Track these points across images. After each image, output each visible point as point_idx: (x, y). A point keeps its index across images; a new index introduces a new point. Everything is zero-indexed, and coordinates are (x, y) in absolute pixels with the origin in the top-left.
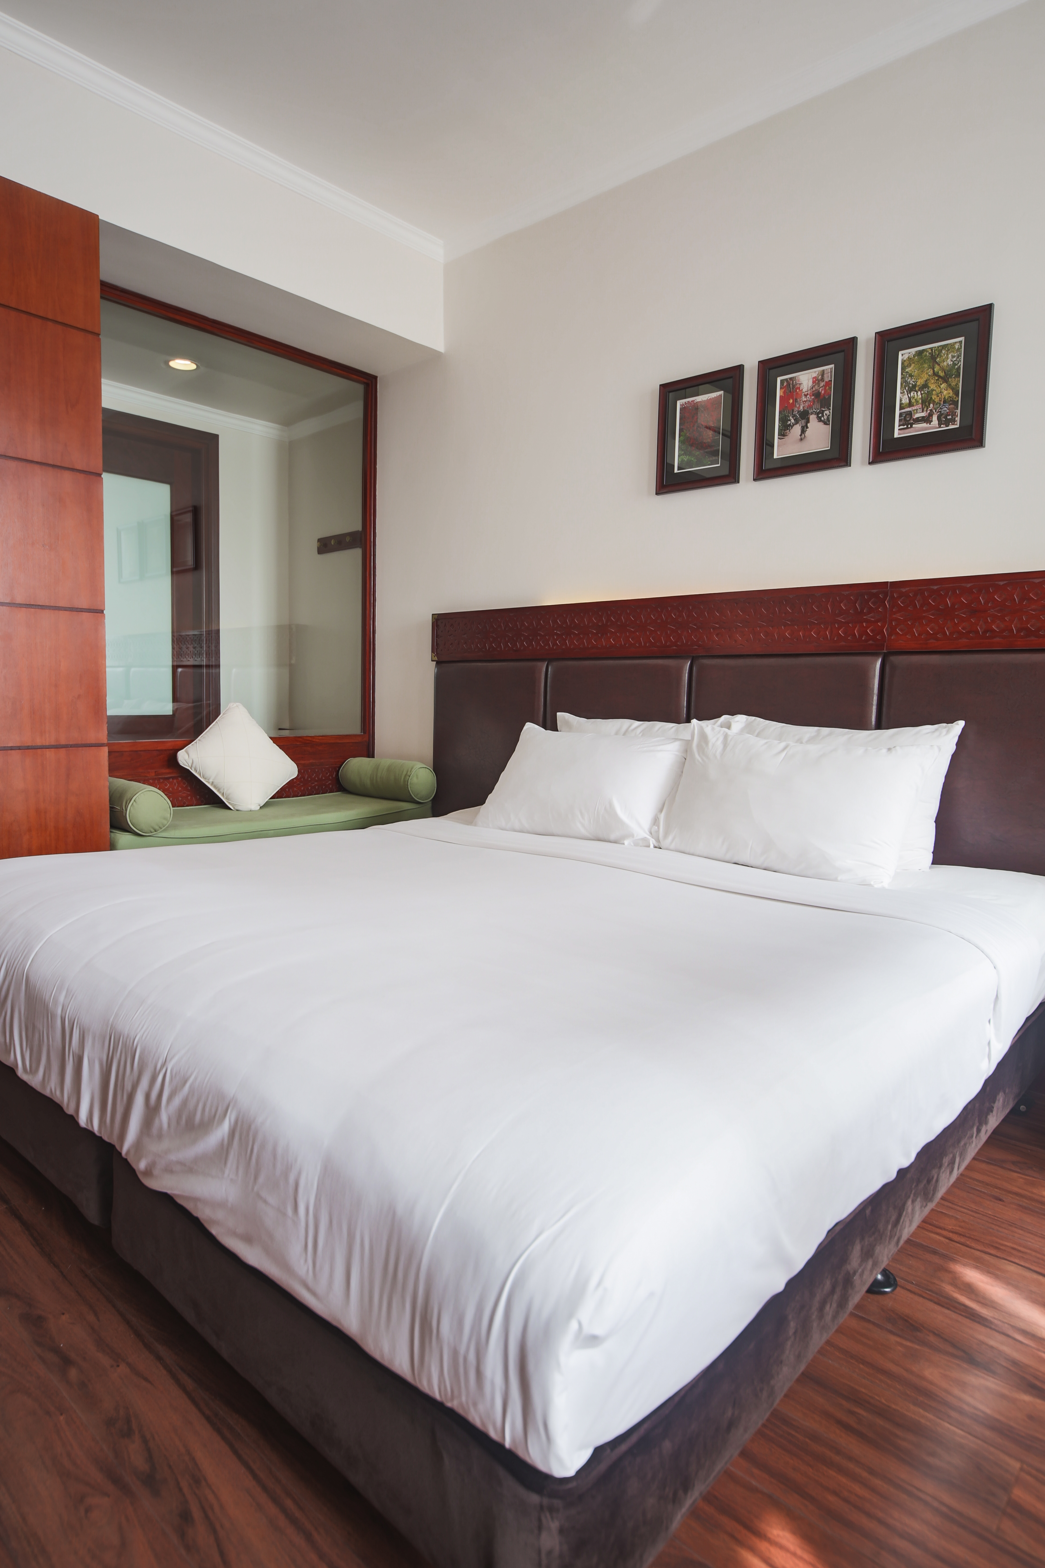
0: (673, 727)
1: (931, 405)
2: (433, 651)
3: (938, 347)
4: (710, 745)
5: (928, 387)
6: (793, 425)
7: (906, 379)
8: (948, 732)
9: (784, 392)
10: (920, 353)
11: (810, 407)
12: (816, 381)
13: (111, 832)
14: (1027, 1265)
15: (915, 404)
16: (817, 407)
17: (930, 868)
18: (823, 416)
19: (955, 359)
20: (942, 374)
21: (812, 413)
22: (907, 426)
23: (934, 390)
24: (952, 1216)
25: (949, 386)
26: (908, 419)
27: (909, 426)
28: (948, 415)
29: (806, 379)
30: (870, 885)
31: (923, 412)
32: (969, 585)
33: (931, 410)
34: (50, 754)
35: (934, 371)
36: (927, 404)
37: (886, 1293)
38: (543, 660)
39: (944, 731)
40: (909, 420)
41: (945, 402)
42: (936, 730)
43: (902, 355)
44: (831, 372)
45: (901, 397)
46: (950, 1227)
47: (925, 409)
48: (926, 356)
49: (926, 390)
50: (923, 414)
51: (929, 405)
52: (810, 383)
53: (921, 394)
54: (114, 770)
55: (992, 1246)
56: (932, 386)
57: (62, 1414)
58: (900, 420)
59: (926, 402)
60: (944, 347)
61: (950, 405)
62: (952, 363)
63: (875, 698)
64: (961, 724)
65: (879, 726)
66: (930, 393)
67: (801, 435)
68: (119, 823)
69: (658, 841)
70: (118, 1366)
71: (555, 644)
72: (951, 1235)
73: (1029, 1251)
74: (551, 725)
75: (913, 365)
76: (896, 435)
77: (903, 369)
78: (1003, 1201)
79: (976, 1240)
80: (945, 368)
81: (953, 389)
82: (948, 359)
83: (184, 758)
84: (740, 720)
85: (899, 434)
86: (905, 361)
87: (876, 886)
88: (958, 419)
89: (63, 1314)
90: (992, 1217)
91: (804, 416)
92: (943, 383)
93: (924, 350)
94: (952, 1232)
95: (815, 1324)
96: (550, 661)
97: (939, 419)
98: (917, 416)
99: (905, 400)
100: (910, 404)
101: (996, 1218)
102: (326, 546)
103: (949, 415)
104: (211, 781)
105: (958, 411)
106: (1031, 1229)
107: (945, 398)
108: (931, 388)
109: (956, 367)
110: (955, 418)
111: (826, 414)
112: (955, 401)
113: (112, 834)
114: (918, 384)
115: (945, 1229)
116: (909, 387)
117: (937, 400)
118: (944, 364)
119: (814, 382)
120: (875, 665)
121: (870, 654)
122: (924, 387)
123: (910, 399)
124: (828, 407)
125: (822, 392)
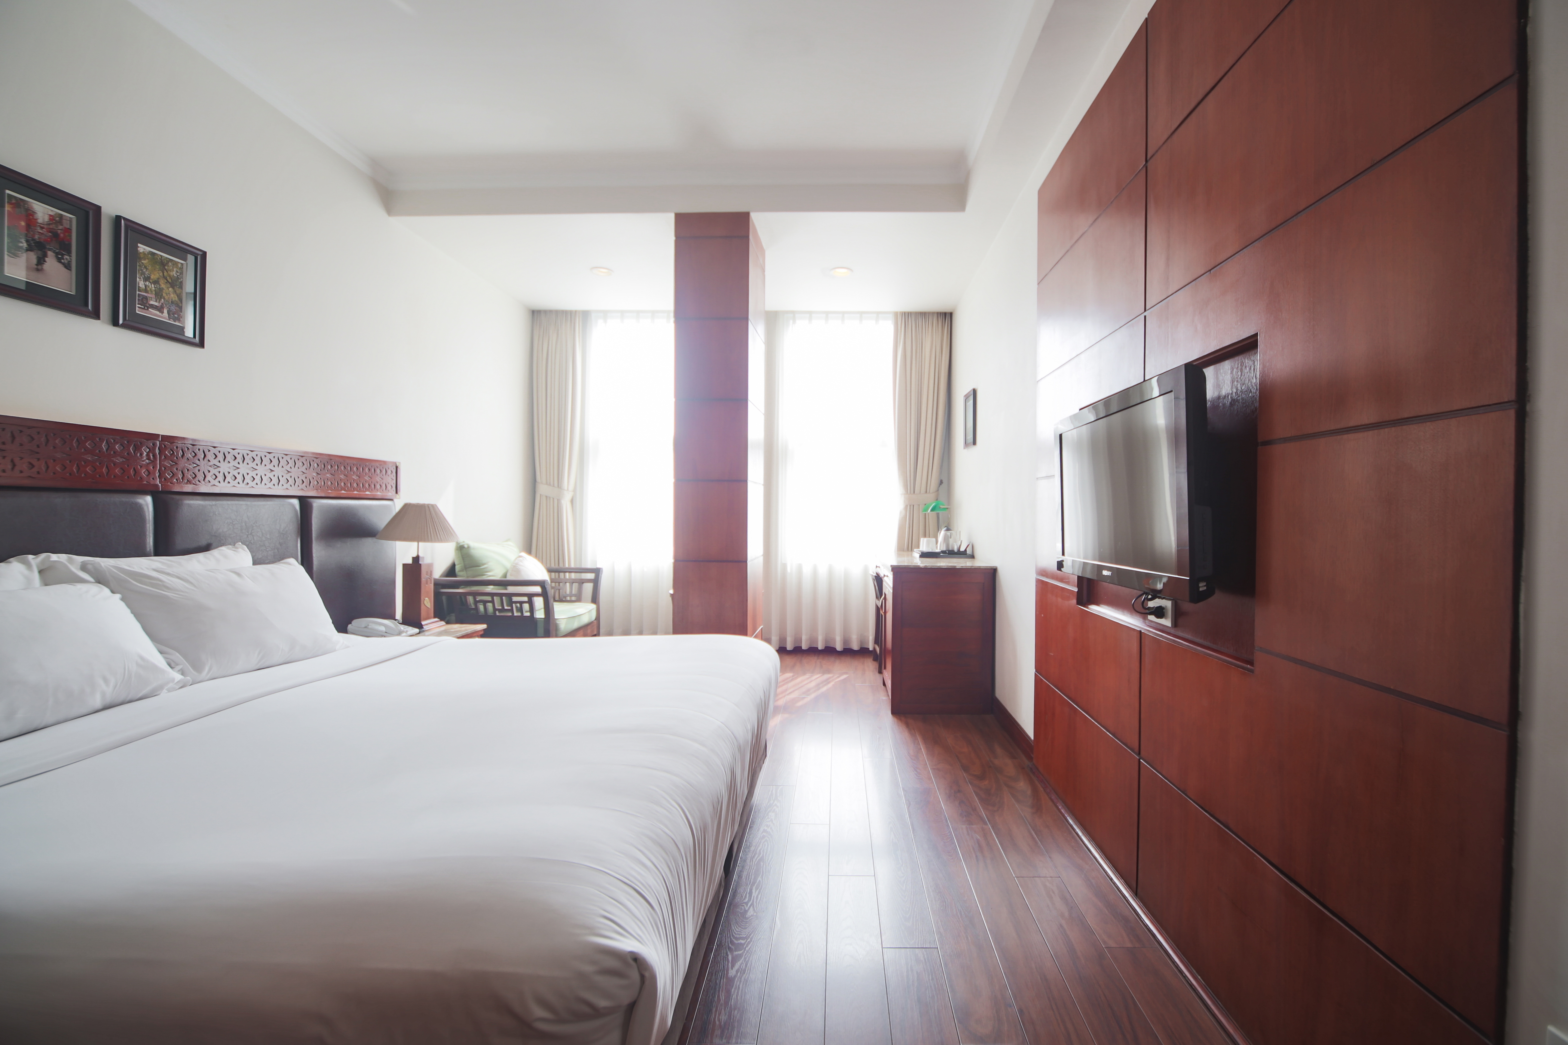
1: (163, 300)
3: (166, 257)
5: (159, 285)
7: (142, 268)
10: (152, 254)
11: (47, 241)
12: (53, 220)
15: (150, 292)
19: (178, 274)
20: (169, 280)
21: (50, 250)
22: (145, 308)
23: (164, 289)
26: (145, 303)
28: (176, 313)
31: (156, 301)
33: (162, 303)
35: (163, 274)
41: (172, 303)
43: (139, 247)
45: (139, 281)
48: (157, 258)
50: (156, 304)
51: (161, 298)
53: (155, 287)
56: (162, 285)
59: (158, 295)
60: (169, 259)
61: (176, 307)
62: (176, 276)
66: (161, 290)
67: (37, 265)
75: (147, 260)
80: (172, 277)
81: (178, 296)
82: (174, 271)
85: (139, 311)
91: (43, 250)
92: (170, 287)
93: (157, 254)
97: (168, 313)
98: (152, 303)
99: (142, 285)
107: (172, 299)
109: (180, 280)
110: (181, 319)
112: (179, 305)
114: (151, 277)
117: (166, 298)
118: (171, 274)
119: (50, 220)
120: (147, 502)
121: (144, 492)
122: (156, 282)
123: (146, 286)
124: (69, 253)
125: (62, 235)
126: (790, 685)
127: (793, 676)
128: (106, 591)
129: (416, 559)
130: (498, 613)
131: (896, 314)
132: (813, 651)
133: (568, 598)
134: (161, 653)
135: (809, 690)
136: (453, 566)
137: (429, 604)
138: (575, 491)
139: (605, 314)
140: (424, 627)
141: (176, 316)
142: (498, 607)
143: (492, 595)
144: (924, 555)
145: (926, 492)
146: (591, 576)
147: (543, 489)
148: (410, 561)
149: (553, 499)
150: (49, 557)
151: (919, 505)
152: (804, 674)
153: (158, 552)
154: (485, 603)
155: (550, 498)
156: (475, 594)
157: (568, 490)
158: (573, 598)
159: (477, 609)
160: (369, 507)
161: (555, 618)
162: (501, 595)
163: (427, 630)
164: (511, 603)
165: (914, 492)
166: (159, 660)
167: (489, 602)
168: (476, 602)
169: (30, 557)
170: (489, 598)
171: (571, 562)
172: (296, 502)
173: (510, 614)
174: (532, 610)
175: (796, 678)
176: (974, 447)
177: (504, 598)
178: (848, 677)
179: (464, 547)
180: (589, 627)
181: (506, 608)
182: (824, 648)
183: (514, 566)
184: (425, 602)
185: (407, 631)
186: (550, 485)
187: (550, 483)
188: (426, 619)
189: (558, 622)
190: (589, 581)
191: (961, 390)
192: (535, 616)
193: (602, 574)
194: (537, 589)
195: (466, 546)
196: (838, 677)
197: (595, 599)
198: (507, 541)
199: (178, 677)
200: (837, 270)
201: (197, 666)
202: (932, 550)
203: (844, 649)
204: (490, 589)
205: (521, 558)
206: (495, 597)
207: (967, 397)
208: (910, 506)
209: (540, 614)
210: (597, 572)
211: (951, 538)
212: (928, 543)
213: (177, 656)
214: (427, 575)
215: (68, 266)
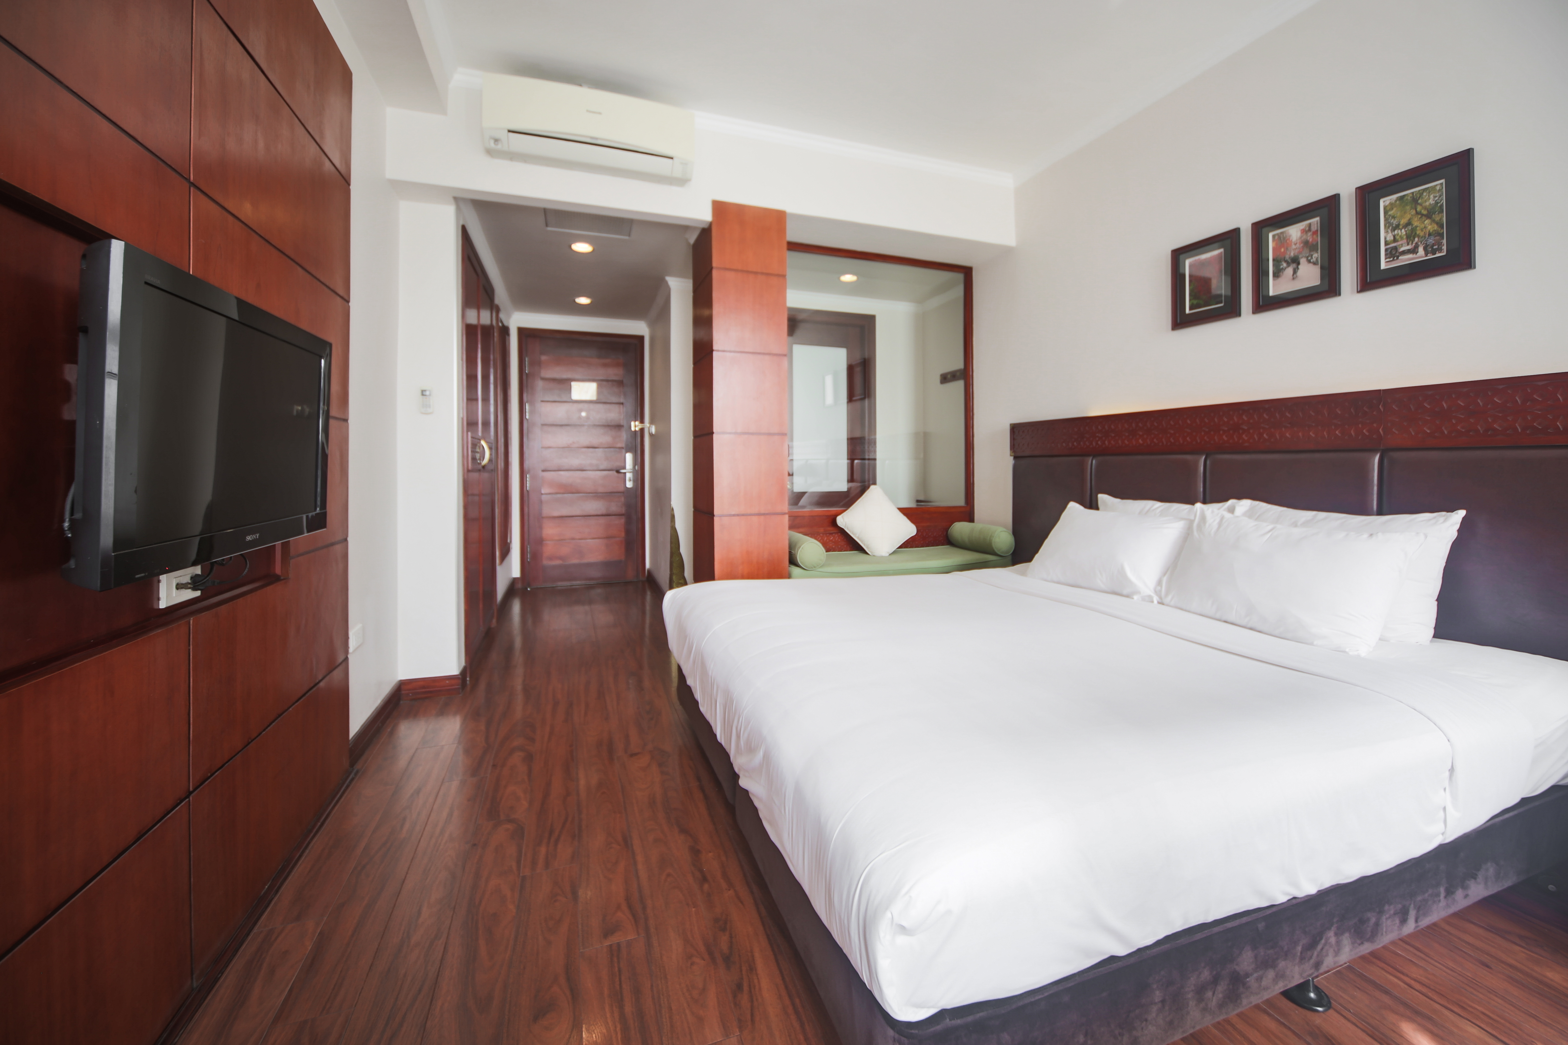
0: (1186, 509)
1: (1416, 239)
2: (1011, 449)
3: (1419, 191)
4: (1207, 525)
5: (1412, 225)
6: (1285, 268)
7: (1389, 220)
8: (1445, 521)
9: (1276, 244)
10: (1402, 198)
11: (1300, 252)
12: (1304, 231)
13: (789, 566)
14: (1494, 1033)
15: (1400, 240)
16: (1306, 252)
17: (1431, 641)
18: (1312, 258)
19: (1436, 199)
20: (1425, 212)
21: (1302, 258)
22: (1394, 258)
23: (1417, 227)
24: (1421, 967)
25: (1434, 221)
26: (1394, 253)
27: (1395, 258)
28: (1433, 245)
29: (1294, 232)
30: (1345, 652)
31: (1408, 244)
32: (1465, 390)
33: (1416, 243)
34: (755, 519)
35: (1416, 211)
36: (1412, 238)
37: (1318, 1011)
38: (1089, 455)
39: (1442, 519)
40: (1396, 253)
41: (1430, 235)
42: (1434, 518)
43: (1384, 202)
44: (1317, 223)
45: (1384, 235)
46: (1415, 976)
47: (1410, 243)
48: (1407, 199)
49: (1410, 228)
50: (1409, 247)
51: (1414, 239)
52: (1299, 234)
53: (1406, 231)
54: (791, 527)
55: (1458, 1005)
56: (1416, 223)
57: (694, 907)
58: (1386, 255)
59: (1410, 237)
60: (1424, 190)
61: (1435, 237)
62: (1434, 202)
63: (1375, 488)
64: (1462, 513)
65: (1380, 513)
66: (1414, 230)
67: (1293, 275)
68: (793, 561)
69: (1160, 598)
70: (729, 890)
71: (1097, 444)
72: (1412, 983)
73: (1502, 1021)
74: (1092, 504)
75: (1395, 209)
76: (1383, 266)
77: (1386, 213)
78: (1491, 968)
79: (1441, 994)
80: (1428, 207)
81: (1437, 224)
82: (1429, 199)
83: (841, 521)
84: (1245, 505)
85: (1386, 266)
86: (1386, 206)
87: (1351, 653)
88: (1445, 248)
89: (710, 852)
90: (1471, 979)
91: (1295, 261)
92: (1426, 219)
93: (1404, 196)
94: (1415, 980)
95: (1192, 1003)
96: (1094, 456)
97: (1425, 249)
98: (1402, 249)
99: (1390, 237)
100: (1395, 240)
101: (1474, 981)
102: (945, 378)
103: (1435, 245)
104: (857, 536)
105: (1445, 241)
106: (1514, 1002)
107: (1429, 231)
108: (1415, 225)
109: (1439, 205)
110: (1441, 248)
111: (1315, 257)
112: (1440, 233)
113: (790, 568)
114: (1401, 223)
115: (1407, 976)
116: (1392, 227)
117: (1422, 234)
118: (1425, 203)
119: (1302, 233)
121: (1367, 451)
122: (1406, 224)
123: (1394, 236)
124: (1316, 251)
125: (1310, 241)
141: (1435, 247)
215: (1315, 263)
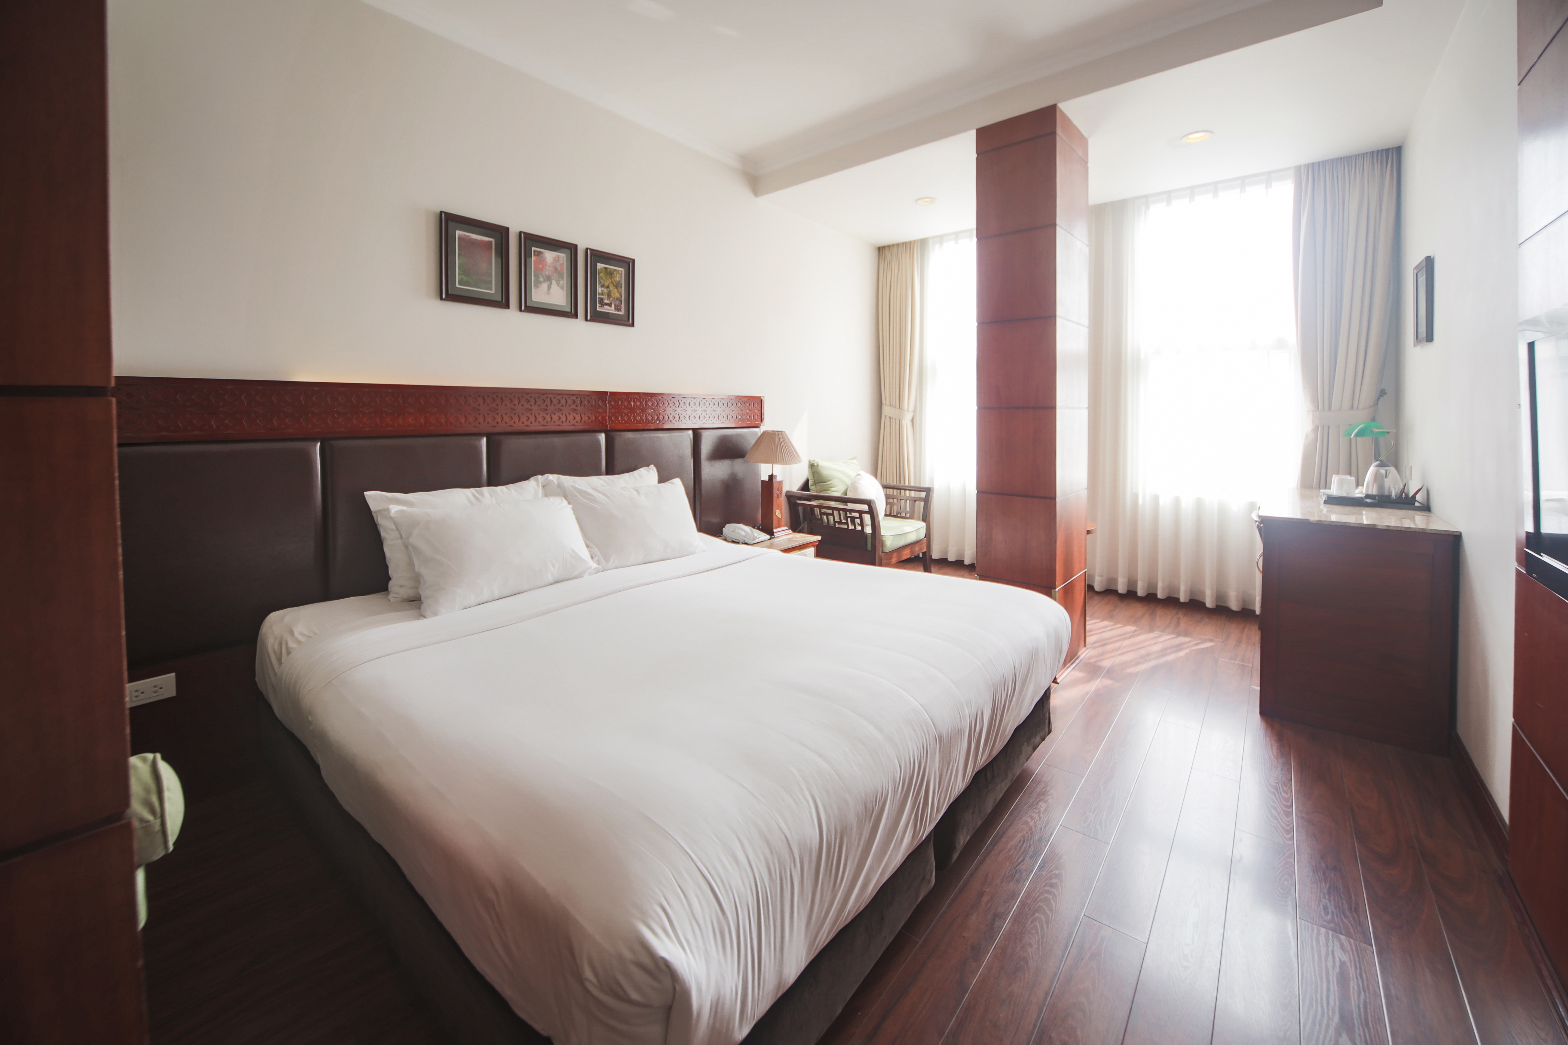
6: (543, 283)
7: (600, 280)
9: (536, 258)
11: (552, 274)
12: (557, 259)
15: (605, 295)
16: (557, 276)
18: (561, 282)
20: (615, 283)
21: (553, 279)
22: (602, 305)
25: (618, 291)
27: (604, 307)
29: (549, 256)
31: (608, 301)
33: (611, 301)
35: (612, 280)
36: (610, 297)
38: (316, 439)
40: (604, 303)
41: (617, 299)
43: (598, 265)
44: (564, 258)
45: (598, 289)
48: (608, 271)
52: (552, 260)
53: (607, 291)
58: (599, 301)
60: (615, 270)
61: (618, 301)
62: (619, 280)
63: (604, 456)
66: (611, 292)
67: (547, 291)
75: (604, 274)
77: (599, 273)
81: (620, 294)
82: (618, 277)
85: (599, 309)
86: (598, 269)
88: (623, 310)
91: (549, 279)
92: (615, 288)
93: (607, 268)
96: (325, 441)
97: (614, 306)
99: (600, 291)
100: (602, 294)
105: (623, 306)
107: (617, 297)
108: (611, 289)
109: (621, 283)
110: (621, 309)
112: (621, 301)
114: (606, 285)
116: (601, 284)
117: (613, 297)
118: (616, 279)
119: (554, 260)
120: (602, 437)
121: (600, 431)
122: (608, 287)
123: (602, 291)
124: (563, 279)
125: (559, 269)
126: (1126, 642)
127: (1135, 631)
128: (565, 502)
129: (771, 477)
130: (837, 525)
131: (1298, 169)
132: (1171, 602)
133: (904, 515)
134: (587, 546)
135: (1149, 654)
136: (807, 481)
137: (780, 514)
138: (914, 411)
139: (941, 239)
140: (775, 534)
141: (619, 307)
142: (837, 519)
143: (833, 509)
144: (1331, 501)
145: (1352, 408)
146: (923, 495)
147: (887, 411)
148: (767, 479)
149: (896, 419)
150: (548, 476)
151: (1339, 426)
152: (1151, 631)
153: (608, 473)
154: (827, 515)
155: (893, 418)
156: (821, 507)
157: (908, 410)
158: (908, 515)
159: (822, 519)
160: (738, 435)
161: (882, 534)
162: (839, 510)
163: (777, 537)
164: (846, 518)
165: (1330, 409)
166: (584, 553)
167: (830, 514)
168: (821, 514)
169: (540, 476)
170: (830, 511)
171: (910, 480)
172: (691, 432)
173: (846, 527)
174: (862, 524)
175: (1138, 635)
176: (1430, 345)
177: (841, 512)
178: (1214, 645)
179: (814, 465)
180: (917, 545)
181: (843, 521)
182: (1187, 601)
183: (853, 483)
184: (777, 514)
185: (759, 538)
186: (893, 406)
187: (893, 404)
188: (779, 526)
189: (884, 539)
190: (920, 499)
191: (1413, 258)
192: (865, 531)
193: (933, 493)
194: (865, 507)
195: (816, 464)
196: (1197, 644)
197: (926, 518)
198: (852, 459)
199: (594, 565)
200: (1191, 136)
201: (607, 560)
202: (1348, 493)
203: (1217, 606)
204: (833, 504)
205: (859, 477)
206: (835, 511)
207: (1418, 268)
208: (1323, 427)
209: (868, 530)
210: (928, 491)
211: (1386, 477)
212: (1341, 483)
213: (596, 550)
214: (778, 490)
215: (562, 288)
